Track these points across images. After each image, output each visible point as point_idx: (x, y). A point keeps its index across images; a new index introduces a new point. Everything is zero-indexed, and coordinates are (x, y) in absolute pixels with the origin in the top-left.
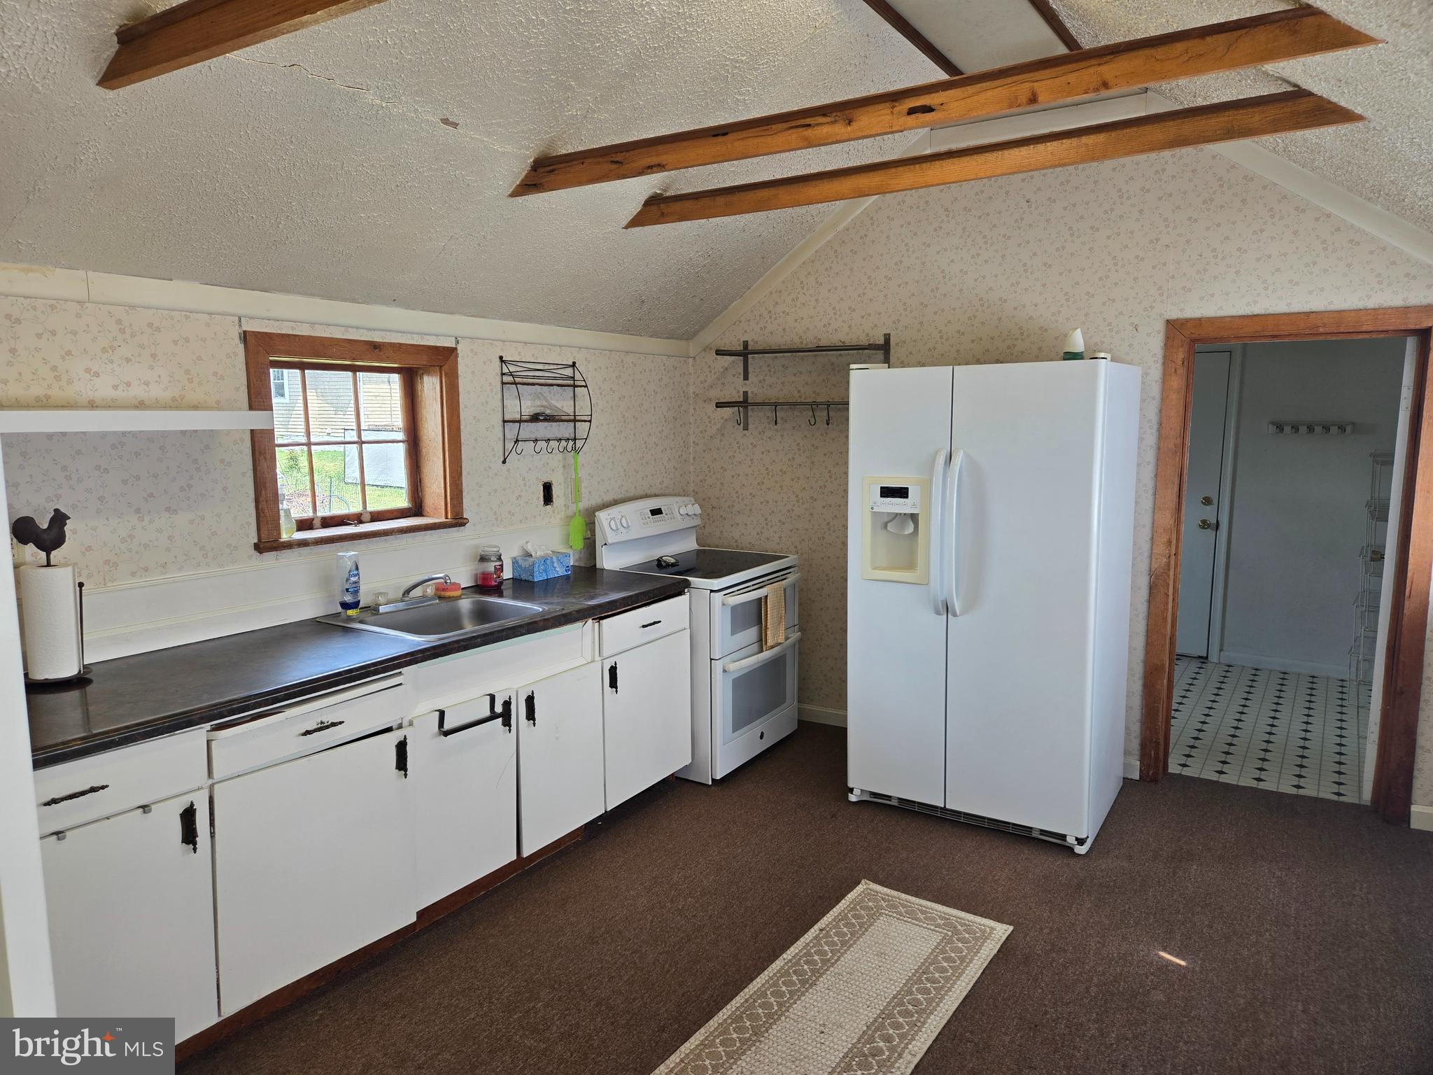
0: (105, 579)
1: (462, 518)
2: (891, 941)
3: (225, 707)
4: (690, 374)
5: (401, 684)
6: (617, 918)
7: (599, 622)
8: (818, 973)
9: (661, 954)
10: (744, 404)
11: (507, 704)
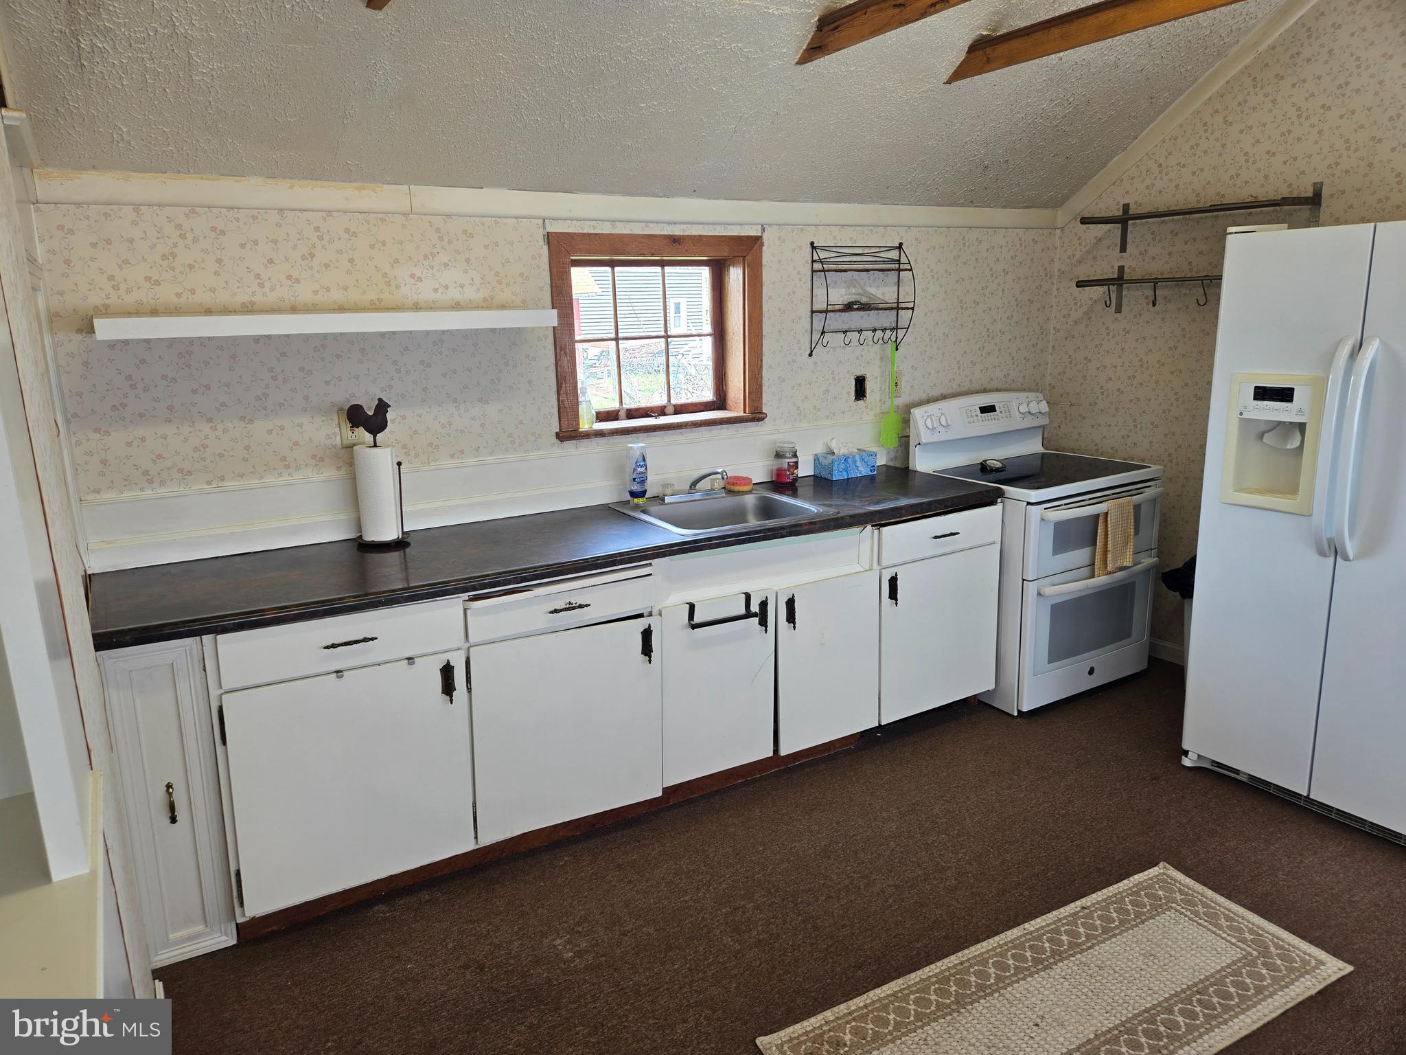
0: (428, 459)
1: (761, 413)
2: (1170, 943)
3: (477, 581)
4: (1056, 248)
5: (651, 574)
6: (858, 837)
7: (879, 529)
8: (1058, 956)
9: (889, 886)
10: (1119, 281)
11: (764, 605)
